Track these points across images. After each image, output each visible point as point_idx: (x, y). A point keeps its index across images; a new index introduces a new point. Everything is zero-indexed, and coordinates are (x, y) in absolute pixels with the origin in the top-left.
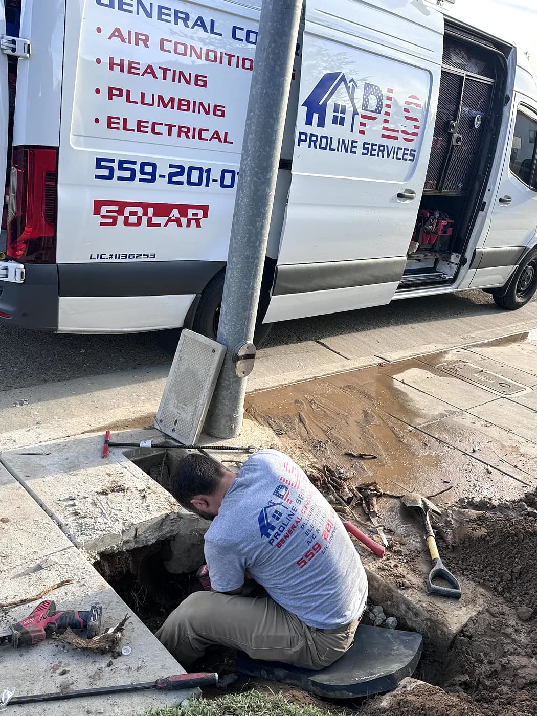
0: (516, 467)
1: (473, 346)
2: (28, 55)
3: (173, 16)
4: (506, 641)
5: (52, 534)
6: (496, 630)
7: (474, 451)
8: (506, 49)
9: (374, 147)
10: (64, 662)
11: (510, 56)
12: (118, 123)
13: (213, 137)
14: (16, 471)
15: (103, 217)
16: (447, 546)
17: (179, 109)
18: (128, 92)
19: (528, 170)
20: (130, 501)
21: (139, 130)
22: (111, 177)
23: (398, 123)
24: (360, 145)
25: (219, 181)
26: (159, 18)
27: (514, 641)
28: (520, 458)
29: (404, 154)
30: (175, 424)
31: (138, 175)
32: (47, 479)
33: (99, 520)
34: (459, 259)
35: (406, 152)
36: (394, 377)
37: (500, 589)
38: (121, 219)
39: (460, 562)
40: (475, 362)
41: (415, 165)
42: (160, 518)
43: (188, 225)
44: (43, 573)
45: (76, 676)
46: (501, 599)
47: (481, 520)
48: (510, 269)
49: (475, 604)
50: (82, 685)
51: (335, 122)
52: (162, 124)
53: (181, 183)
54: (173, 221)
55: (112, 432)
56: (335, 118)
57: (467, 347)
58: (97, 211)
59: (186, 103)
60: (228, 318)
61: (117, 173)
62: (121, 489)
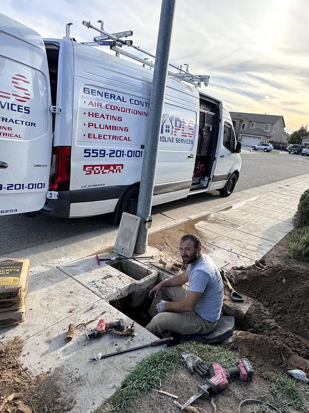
0: (247, 254)
1: (218, 211)
2: (60, 113)
3: (110, 96)
4: (262, 315)
5: (91, 295)
6: (259, 311)
7: (231, 250)
8: (219, 102)
9: (179, 140)
10: (115, 341)
11: (220, 105)
12: (92, 136)
13: (124, 139)
14: (68, 273)
15: (87, 171)
16: (234, 284)
17: (113, 129)
18: (95, 124)
19: (229, 145)
20: (116, 281)
21: (99, 138)
22: (89, 156)
23: (186, 131)
24: (175, 139)
25: (127, 155)
26: (105, 97)
27: (265, 314)
28: (247, 251)
29: (189, 142)
30: (123, 250)
31: (99, 155)
32: (81, 275)
33: (107, 288)
34: (208, 179)
35: (190, 141)
36: (195, 225)
37: (256, 297)
38: (93, 171)
39: (240, 289)
40: (221, 217)
41: (193, 146)
42: (129, 286)
43: (116, 172)
44: (94, 310)
45: (121, 345)
46: (257, 301)
47: (244, 273)
48: (225, 181)
49: (249, 303)
50: (124, 348)
51: (166, 131)
52: (107, 135)
53: (114, 156)
54: (111, 171)
55: (98, 255)
56: (166, 130)
57: (217, 211)
58: (85, 169)
59: (115, 127)
60: (142, 207)
61: (92, 154)
62: (111, 276)
